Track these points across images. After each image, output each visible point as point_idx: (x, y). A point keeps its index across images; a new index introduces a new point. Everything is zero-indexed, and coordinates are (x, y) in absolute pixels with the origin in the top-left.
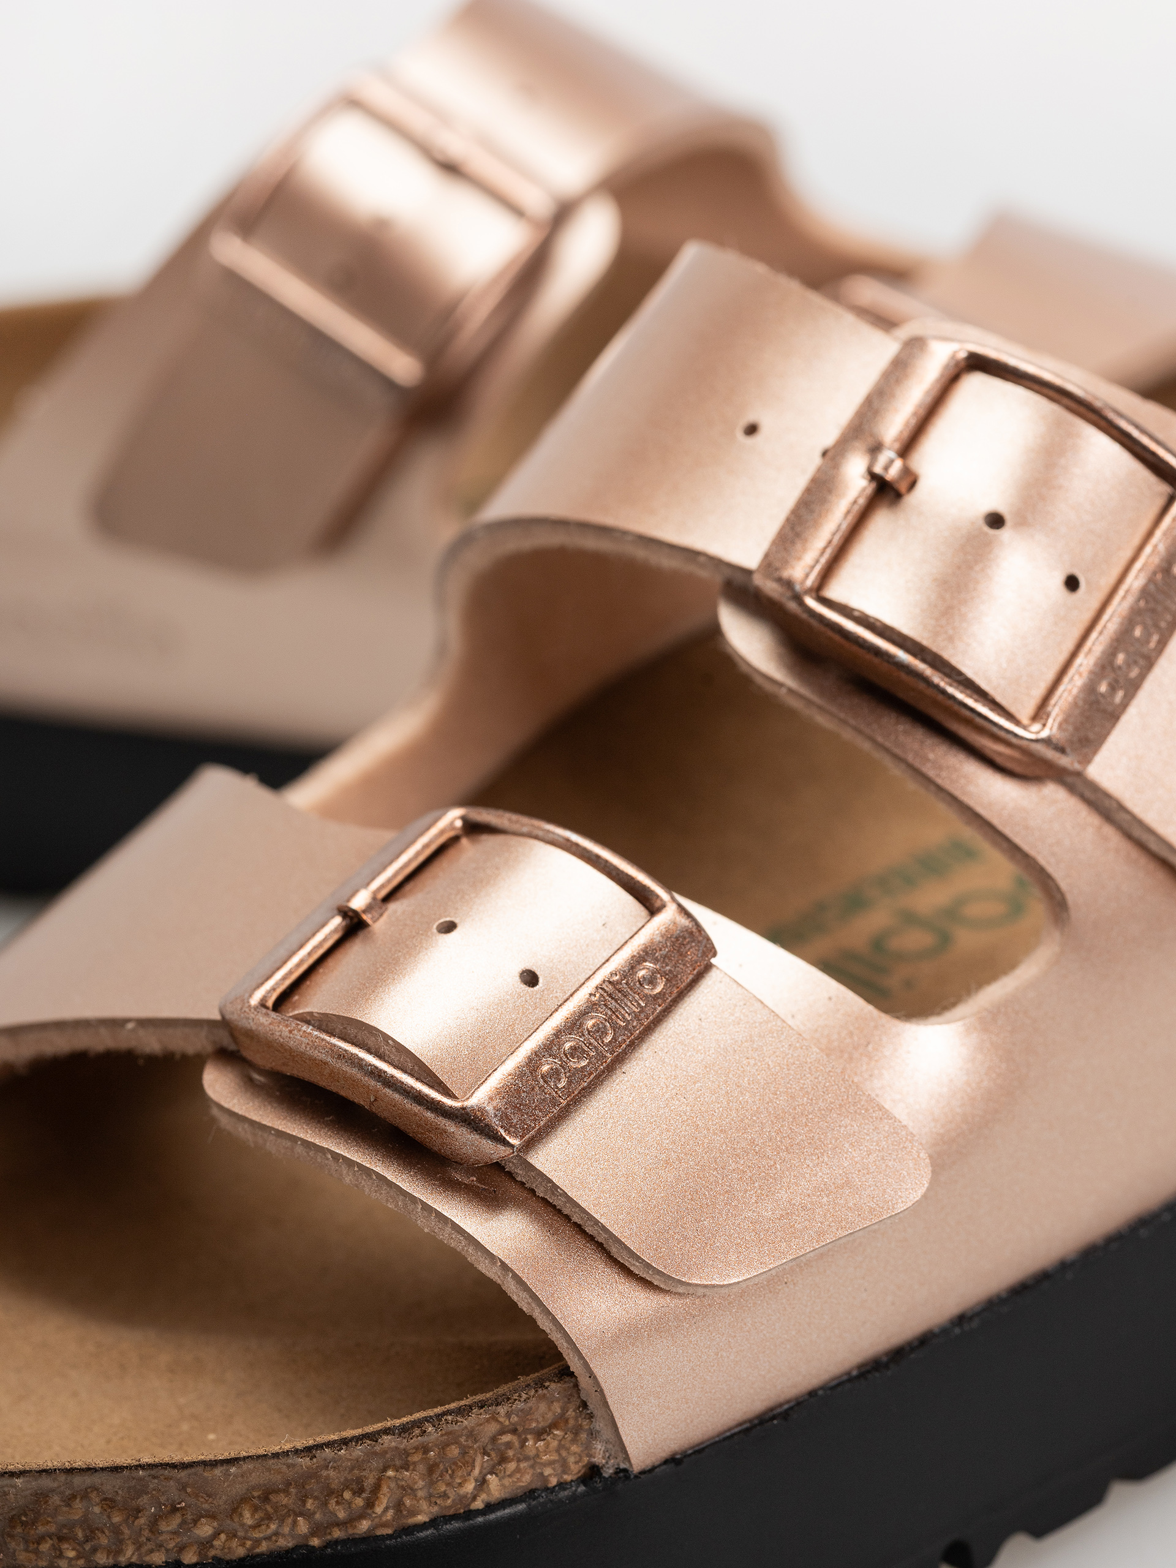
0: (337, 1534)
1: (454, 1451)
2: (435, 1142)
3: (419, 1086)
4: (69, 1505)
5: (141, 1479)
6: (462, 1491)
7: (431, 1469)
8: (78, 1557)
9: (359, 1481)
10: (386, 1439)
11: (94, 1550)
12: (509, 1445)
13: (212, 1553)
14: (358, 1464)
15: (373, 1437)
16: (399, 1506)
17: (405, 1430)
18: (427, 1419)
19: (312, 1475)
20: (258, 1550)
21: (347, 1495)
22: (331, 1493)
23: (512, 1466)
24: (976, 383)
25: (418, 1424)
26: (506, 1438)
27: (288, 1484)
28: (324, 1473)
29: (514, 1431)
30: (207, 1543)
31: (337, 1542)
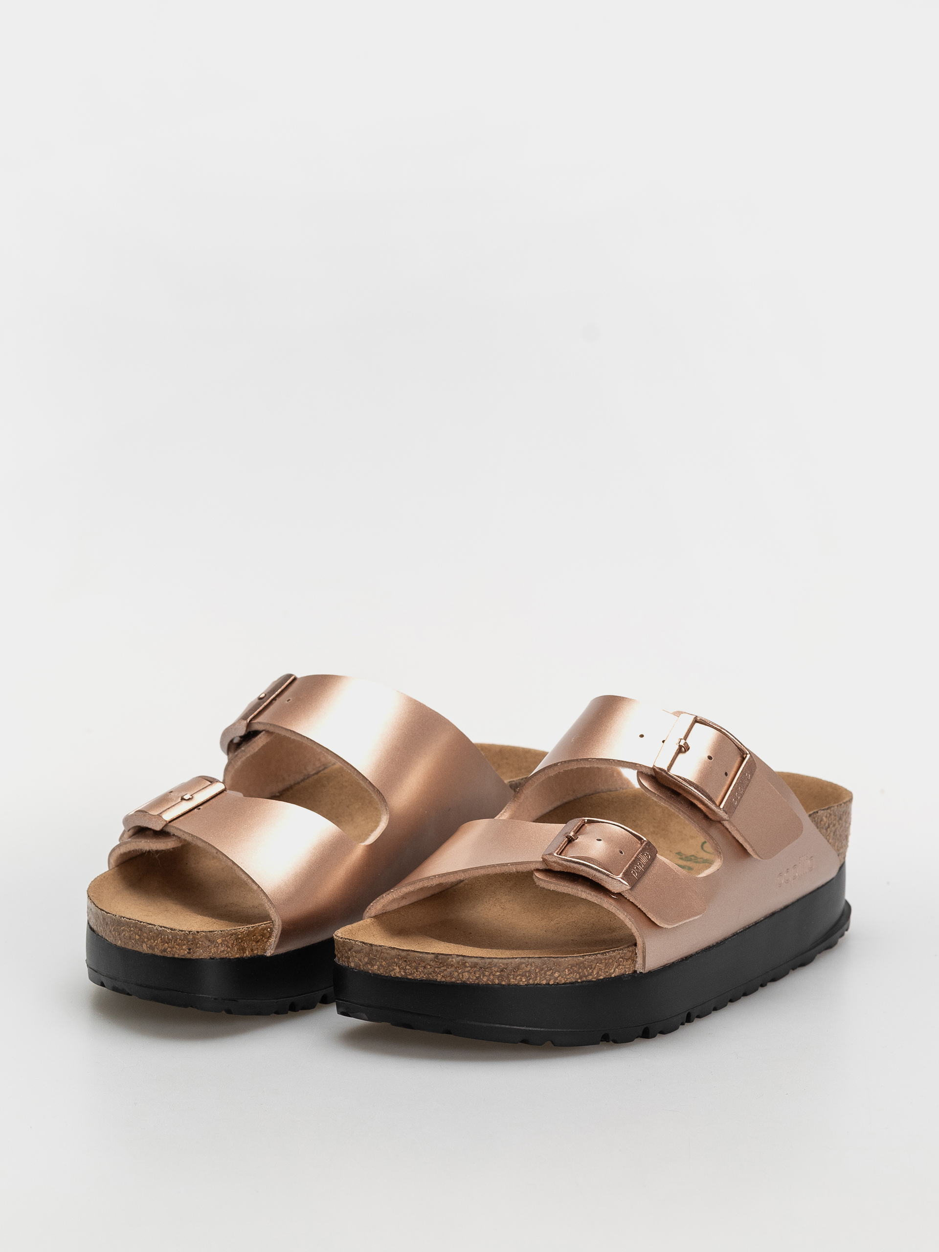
0: (584, 979)
1: (611, 961)
2: (604, 884)
3: (605, 871)
4: (526, 967)
5: (546, 960)
6: (611, 972)
7: (606, 964)
8: (525, 981)
9: (591, 965)
10: (599, 955)
11: (530, 979)
12: (621, 961)
13: (557, 981)
14: (592, 961)
15: (596, 954)
16: (598, 973)
17: (602, 954)
18: (607, 952)
19: (582, 962)
20: (567, 982)
21: (588, 969)
22: (585, 968)
23: (621, 967)
24: (697, 724)
25: (605, 953)
26: (621, 959)
27: (577, 964)
28: (585, 962)
29: (622, 958)
30: (556, 978)
31: (584, 981)
